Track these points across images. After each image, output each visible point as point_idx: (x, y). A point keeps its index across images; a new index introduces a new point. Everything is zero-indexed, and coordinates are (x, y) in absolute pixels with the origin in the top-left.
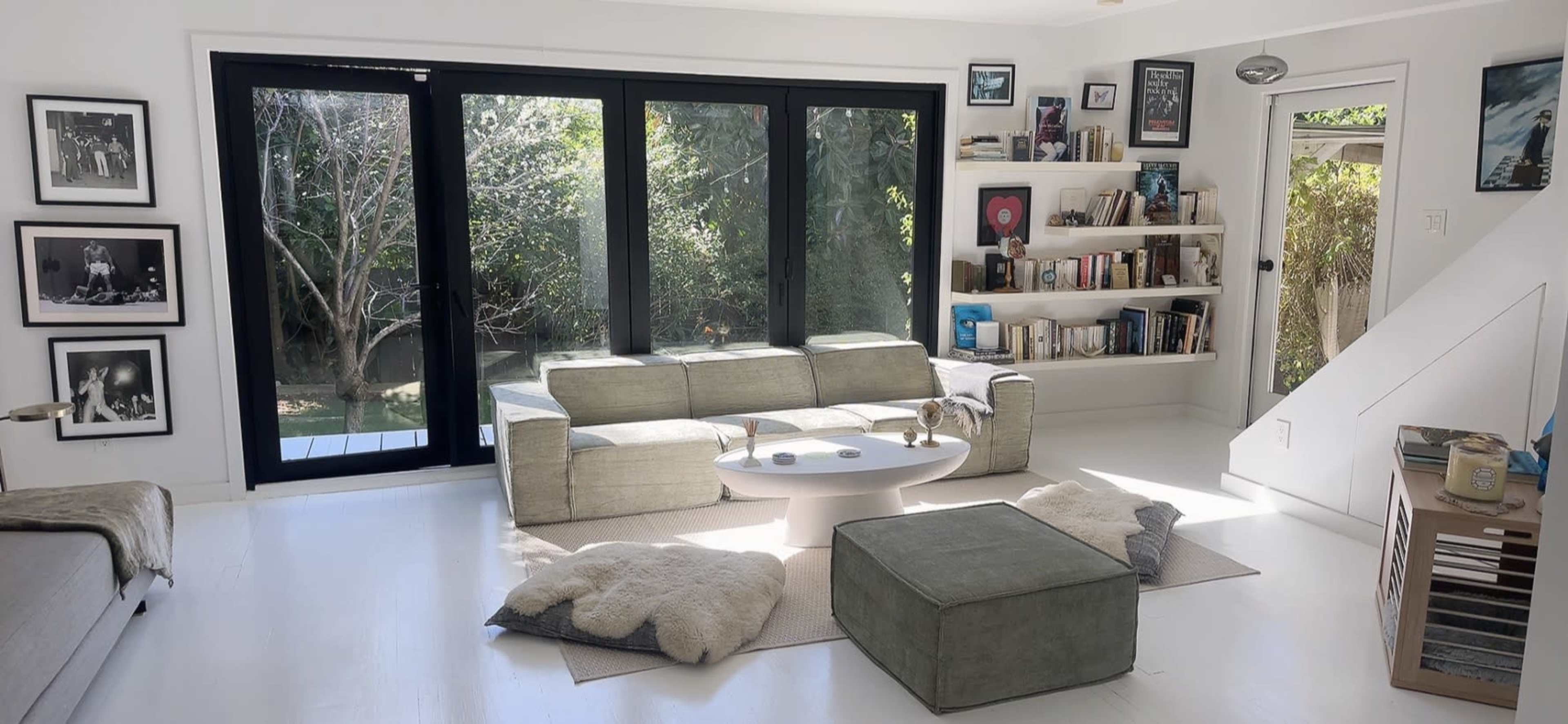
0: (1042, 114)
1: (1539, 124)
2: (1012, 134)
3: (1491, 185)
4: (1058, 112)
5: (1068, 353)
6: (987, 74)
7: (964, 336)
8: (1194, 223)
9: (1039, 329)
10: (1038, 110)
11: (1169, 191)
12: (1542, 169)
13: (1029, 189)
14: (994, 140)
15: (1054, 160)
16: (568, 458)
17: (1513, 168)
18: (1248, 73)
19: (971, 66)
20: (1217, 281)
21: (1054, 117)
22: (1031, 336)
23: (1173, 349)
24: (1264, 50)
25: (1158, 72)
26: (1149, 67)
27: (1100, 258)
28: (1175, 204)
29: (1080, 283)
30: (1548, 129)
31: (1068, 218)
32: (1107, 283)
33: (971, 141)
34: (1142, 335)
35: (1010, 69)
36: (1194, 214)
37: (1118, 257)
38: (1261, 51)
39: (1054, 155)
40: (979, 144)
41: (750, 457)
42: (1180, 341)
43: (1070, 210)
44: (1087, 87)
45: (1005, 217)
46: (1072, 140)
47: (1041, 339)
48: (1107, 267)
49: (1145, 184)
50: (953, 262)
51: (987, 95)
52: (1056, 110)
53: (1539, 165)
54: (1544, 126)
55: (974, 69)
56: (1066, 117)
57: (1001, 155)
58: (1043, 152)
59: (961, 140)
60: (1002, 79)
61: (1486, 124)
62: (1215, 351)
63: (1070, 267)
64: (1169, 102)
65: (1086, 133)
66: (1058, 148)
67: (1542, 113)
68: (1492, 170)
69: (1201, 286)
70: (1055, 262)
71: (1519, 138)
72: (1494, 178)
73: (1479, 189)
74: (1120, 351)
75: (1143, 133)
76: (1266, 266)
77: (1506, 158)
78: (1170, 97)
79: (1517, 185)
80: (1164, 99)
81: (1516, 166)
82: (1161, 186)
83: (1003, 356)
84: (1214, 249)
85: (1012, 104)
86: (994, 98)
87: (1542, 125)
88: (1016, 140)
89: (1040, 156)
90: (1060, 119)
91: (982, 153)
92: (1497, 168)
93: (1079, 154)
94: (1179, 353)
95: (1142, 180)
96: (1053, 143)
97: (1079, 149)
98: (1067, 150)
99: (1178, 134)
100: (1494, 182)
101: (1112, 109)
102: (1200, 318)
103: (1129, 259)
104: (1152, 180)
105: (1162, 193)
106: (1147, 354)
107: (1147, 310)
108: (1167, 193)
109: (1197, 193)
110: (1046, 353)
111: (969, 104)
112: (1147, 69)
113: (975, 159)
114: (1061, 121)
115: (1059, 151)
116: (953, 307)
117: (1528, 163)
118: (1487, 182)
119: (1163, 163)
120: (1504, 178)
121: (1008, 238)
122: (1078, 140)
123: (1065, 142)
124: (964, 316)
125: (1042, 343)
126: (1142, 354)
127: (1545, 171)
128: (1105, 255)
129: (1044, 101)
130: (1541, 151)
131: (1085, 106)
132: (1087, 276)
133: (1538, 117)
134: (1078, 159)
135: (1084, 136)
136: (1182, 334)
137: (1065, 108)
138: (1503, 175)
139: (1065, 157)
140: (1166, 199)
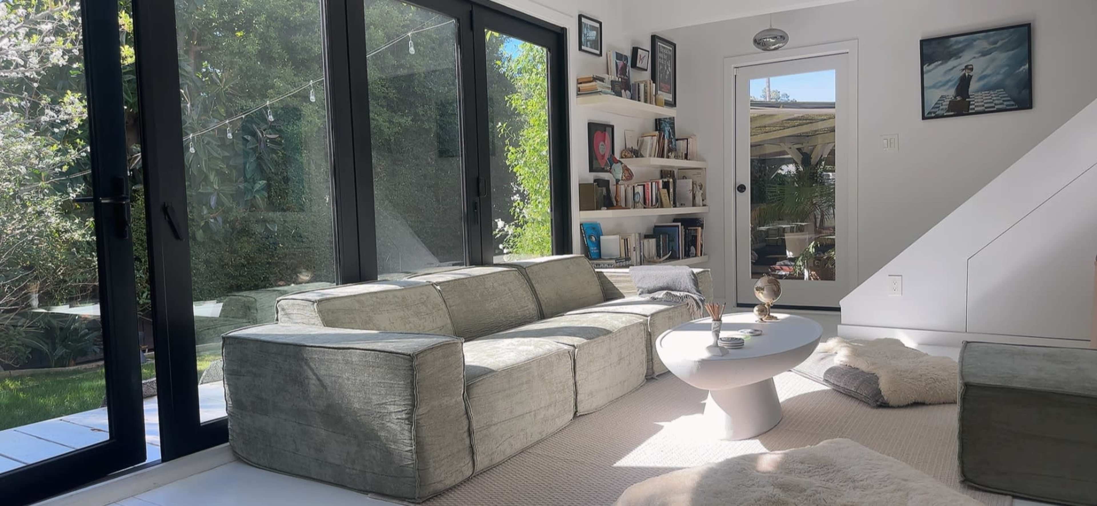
0: (619, 66)
1: (965, 74)
2: (609, 78)
3: (933, 115)
4: (625, 67)
5: (647, 259)
6: (588, 26)
7: (593, 249)
8: (687, 158)
9: (633, 241)
11: (672, 137)
12: (969, 102)
13: (614, 127)
14: (602, 80)
17: (948, 103)
18: (763, 41)
19: (580, 16)
20: (707, 201)
21: (624, 69)
25: (662, 46)
26: (658, 41)
27: (654, 184)
29: (645, 204)
30: (971, 76)
31: (631, 151)
32: (659, 203)
33: (592, 79)
34: (678, 243)
35: (599, 26)
36: (686, 152)
37: (661, 183)
38: (769, 26)
40: (594, 82)
42: (693, 248)
43: (630, 146)
45: (602, 148)
46: (634, 90)
48: (657, 191)
50: (580, 185)
51: (588, 44)
53: (967, 100)
54: (969, 75)
55: (582, 19)
56: (629, 72)
59: (578, 80)
60: (595, 33)
61: (925, 76)
62: (706, 254)
64: (668, 71)
66: (628, 95)
67: (966, 67)
68: (933, 105)
69: (698, 206)
71: (953, 82)
72: (934, 110)
73: (924, 118)
75: (658, 92)
76: (741, 188)
77: (942, 97)
79: (952, 113)
80: (666, 68)
81: (950, 101)
82: (669, 133)
83: (628, 262)
84: (700, 179)
85: (601, 55)
86: (592, 48)
87: (967, 74)
88: (613, 83)
90: (626, 72)
91: (602, 90)
92: (936, 104)
93: (640, 96)
94: (693, 257)
95: (661, 127)
96: (625, 91)
97: (639, 93)
99: (672, 96)
100: (934, 113)
101: (646, 70)
102: (702, 230)
103: (666, 185)
104: (665, 128)
105: (670, 138)
106: (682, 258)
107: (680, 224)
109: (687, 140)
114: (627, 74)
115: (628, 98)
116: (579, 223)
117: (959, 98)
118: (930, 113)
119: (668, 117)
120: (942, 109)
121: (620, 164)
122: (639, 90)
123: (630, 91)
124: (590, 232)
127: (971, 103)
128: (656, 182)
130: (968, 91)
132: (649, 198)
133: (963, 70)
134: (639, 100)
135: (642, 86)
136: (695, 243)
137: (626, 64)
138: (941, 107)
139: (633, 97)
140: (672, 143)
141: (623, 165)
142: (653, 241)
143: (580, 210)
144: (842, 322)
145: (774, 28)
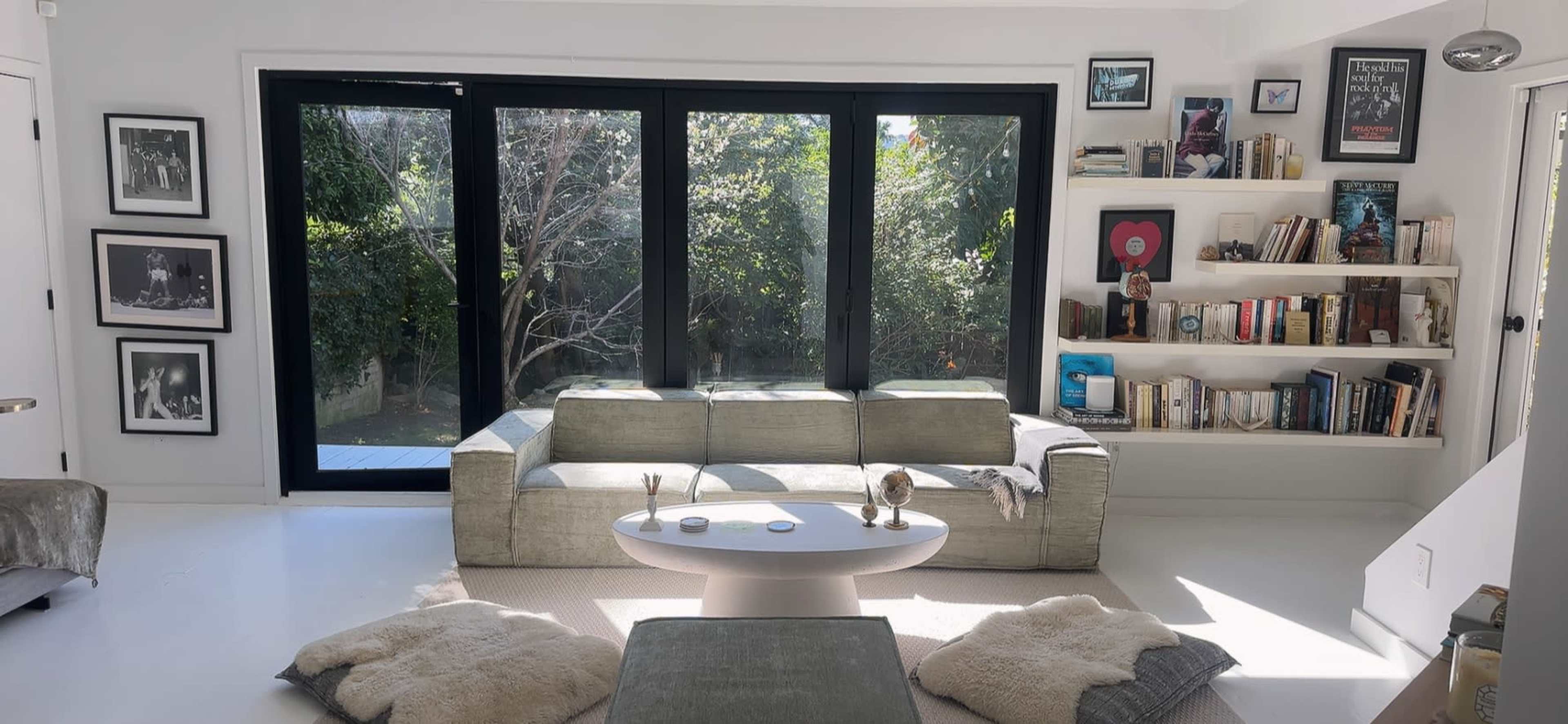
0: (1190, 120)
2: (1144, 144)
4: (1213, 117)
5: (1219, 422)
6: (1114, 71)
7: (1073, 392)
8: (1417, 262)
9: (1175, 389)
10: (1184, 115)
11: (1380, 219)
13: (1170, 214)
14: (1117, 151)
15: (1206, 177)
16: (513, 497)
18: (1459, 56)
19: (1091, 60)
20: (1448, 341)
21: (1207, 123)
22: (1164, 397)
23: (1377, 428)
24: (1485, 24)
25: (1367, 63)
26: (1353, 57)
28: (1390, 237)
31: (1228, 251)
32: (1279, 336)
33: (1083, 153)
34: (1327, 407)
35: (1147, 64)
36: (1418, 250)
37: (1296, 303)
38: (1481, 25)
39: (1207, 171)
40: (1094, 156)
41: (652, 519)
42: (1388, 418)
43: (1231, 241)
44: (1258, 84)
45: (1136, 246)
47: (1178, 403)
48: (1280, 315)
49: (1345, 210)
50: (1062, 300)
51: (1114, 96)
52: (1210, 114)
55: (1095, 64)
56: (1224, 123)
57: (1123, 170)
58: (1191, 167)
59: (1072, 151)
60: (1135, 77)
62: (1440, 436)
63: (1227, 313)
64: (1386, 102)
65: (1251, 143)
66: (1212, 161)
69: (1422, 347)
70: (1203, 306)
74: (1299, 425)
75: (1343, 142)
76: (1514, 324)
78: (1386, 96)
80: (1377, 98)
82: (1369, 214)
83: (1116, 421)
84: (1444, 297)
85: (1149, 107)
86: (1123, 100)
88: (1147, 151)
89: (1183, 171)
90: (1216, 125)
91: (1094, 167)
93: (1241, 169)
94: (1384, 435)
95: (1339, 204)
96: (1205, 155)
97: (1241, 163)
98: (1225, 164)
99: (1399, 144)
101: (1295, 112)
102: (1417, 389)
103: (1312, 306)
104: (1355, 205)
105: (1371, 221)
106: (1337, 434)
107: (1336, 375)
108: (1378, 221)
109: (1422, 223)
110: (1185, 420)
111: (1089, 108)
112: (1350, 59)
113: (1084, 174)
114: (1217, 128)
115: (1212, 166)
116: (1060, 356)
119: (1372, 182)
121: (1131, 273)
122: (1240, 152)
123: (1222, 154)
124: (1075, 367)
125: (1180, 408)
126: (1328, 432)
128: (1278, 299)
129: (1191, 103)
131: (1254, 109)
132: (1249, 326)
134: (1238, 176)
135: (1248, 147)
136: (1389, 409)
137: (1223, 112)
139: (1222, 173)
140: (1375, 229)
141: (1135, 275)
142: (1270, 397)
143: (1060, 336)
145: (1491, 29)
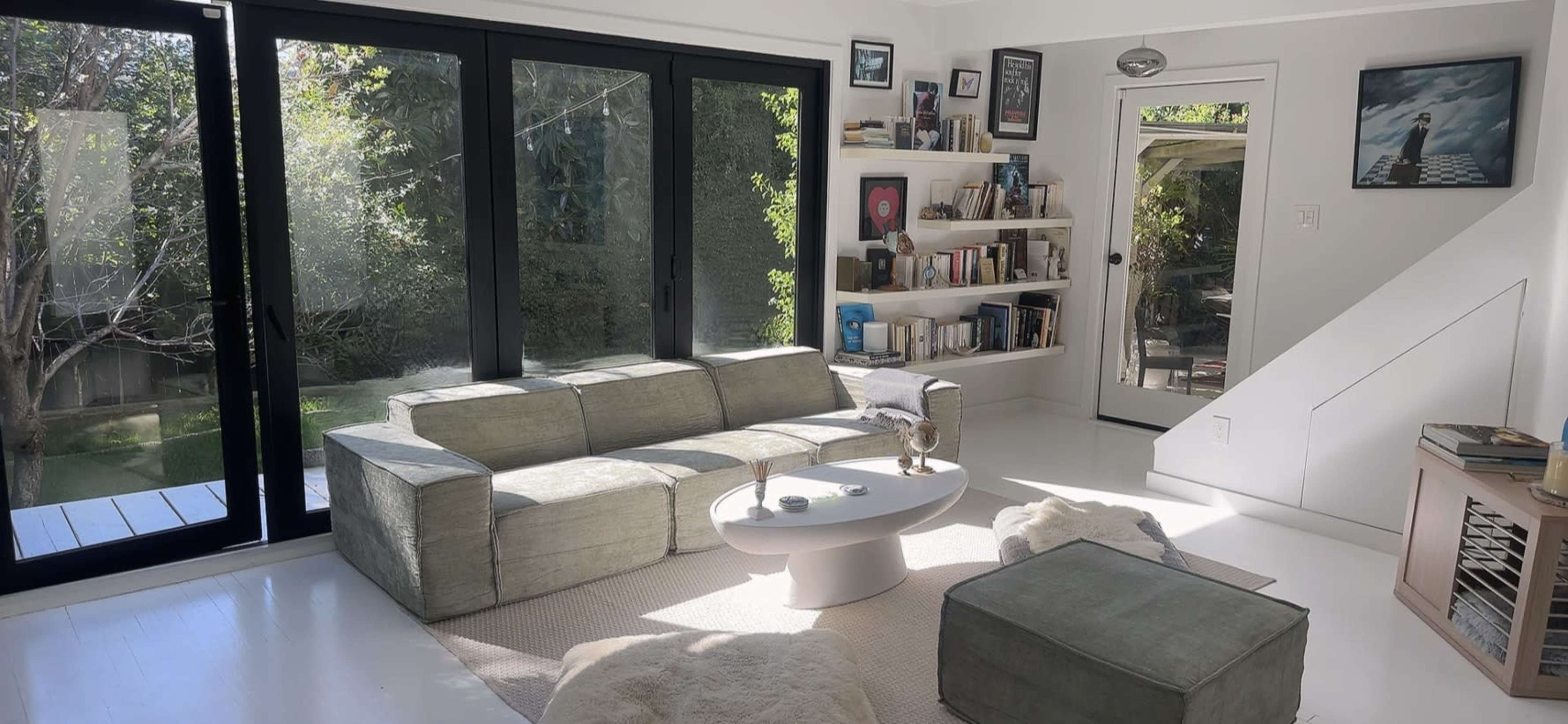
0: (919, 99)
1: (1418, 126)
2: (896, 121)
3: (1368, 183)
4: (932, 98)
5: (941, 352)
6: (869, 53)
7: (851, 339)
8: (1044, 217)
9: (920, 328)
10: (915, 95)
11: (1021, 184)
12: (1420, 168)
13: (904, 180)
14: (879, 125)
15: (929, 150)
17: (1390, 167)
18: (1131, 65)
19: (854, 42)
20: (1065, 274)
21: (929, 103)
22: (912, 336)
23: (1027, 343)
24: (1143, 43)
25: (1014, 61)
26: (1008, 55)
27: (970, 252)
28: (1026, 197)
29: (953, 280)
30: (1427, 131)
31: (938, 211)
32: (976, 280)
33: (859, 126)
34: (1005, 331)
35: (888, 49)
36: (1043, 208)
37: (984, 251)
38: (1141, 44)
39: (929, 144)
40: (868, 129)
41: (760, 506)
42: (1036, 335)
43: (939, 203)
44: (955, 73)
45: (884, 209)
46: (945, 129)
47: (922, 339)
48: (975, 262)
49: (1003, 177)
50: (838, 258)
51: (868, 75)
52: (930, 95)
53: (1418, 165)
54: (1423, 128)
55: (858, 46)
56: (938, 104)
57: (889, 142)
58: (920, 141)
59: (845, 125)
60: (880, 60)
61: (1362, 124)
62: (1062, 344)
63: (942, 263)
64: (1022, 92)
65: (959, 121)
66: (933, 136)
67: (1421, 116)
68: (1369, 169)
70: (931, 258)
72: (1371, 176)
73: (1355, 186)
74: (985, 349)
75: (1001, 123)
76: (1115, 259)
77: (1383, 157)
78: (1022, 88)
79: (1394, 183)
80: (1018, 89)
81: (1393, 165)
82: (1015, 178)
83: (895, 359)
84: (1060, 243)
85: (890, 87)
86: (874, 80)
87: (1421, 127)
88: (899, 126)
89: (918, 144)
90: (933, 106)
91: (872, 139)
92: (1374, 167)
93: (952, 143)
94: (1035, 348)
95: (1000, 172)
96: (928, 132)
97: (952, 139)
98: (940, 139)
99: (1028, 125)
100: (1371, 180)
101: (976, 97)
102: (1053, 312)
103: (993, 253)
104: (1009, 173)
105: (1016, 186)
106: (1011, 350)
107: (1010, 305)
108: (1020, 186)
109: (1046, 187)
110: (927, 353)
111: (852, 85)
112: (1005, 57)
113: (867, 145)
114: (934, 108)
115: (933, 140)
116: (838, 307)
117: (1406, 162)
118: (1364, 179)
119: (1017, 155)
120: (1381, 176)
121: (896, 233)
122: (951, 129)
123: (939, 131)
124: (850, 317)
125: (922, 343)
126: (1006, 350)
127: (1423, 170)
128: (974, 249)
129: (921, 86)
130: (1420, 151)
131: (953, 93)
132: (958, 272)
133: (1417, 119)
134: (950, 149)
135: (957, 125)
136: (1038, 329)
137: (938, 95)
138: (1380, 173)
139: (938, 146)
140: (1019, 191)
141: (901, 234)
142: (966, 327)
143: (837, 289)
144: (1155, 469)
145: (1148, 47)
